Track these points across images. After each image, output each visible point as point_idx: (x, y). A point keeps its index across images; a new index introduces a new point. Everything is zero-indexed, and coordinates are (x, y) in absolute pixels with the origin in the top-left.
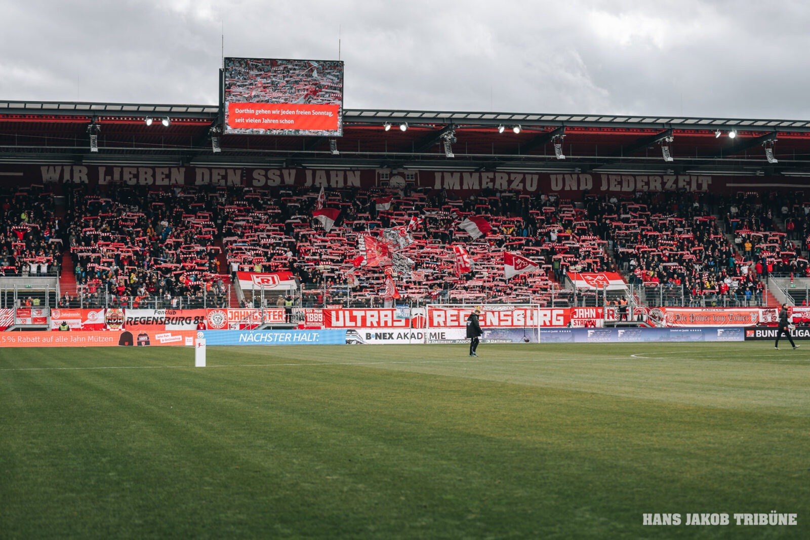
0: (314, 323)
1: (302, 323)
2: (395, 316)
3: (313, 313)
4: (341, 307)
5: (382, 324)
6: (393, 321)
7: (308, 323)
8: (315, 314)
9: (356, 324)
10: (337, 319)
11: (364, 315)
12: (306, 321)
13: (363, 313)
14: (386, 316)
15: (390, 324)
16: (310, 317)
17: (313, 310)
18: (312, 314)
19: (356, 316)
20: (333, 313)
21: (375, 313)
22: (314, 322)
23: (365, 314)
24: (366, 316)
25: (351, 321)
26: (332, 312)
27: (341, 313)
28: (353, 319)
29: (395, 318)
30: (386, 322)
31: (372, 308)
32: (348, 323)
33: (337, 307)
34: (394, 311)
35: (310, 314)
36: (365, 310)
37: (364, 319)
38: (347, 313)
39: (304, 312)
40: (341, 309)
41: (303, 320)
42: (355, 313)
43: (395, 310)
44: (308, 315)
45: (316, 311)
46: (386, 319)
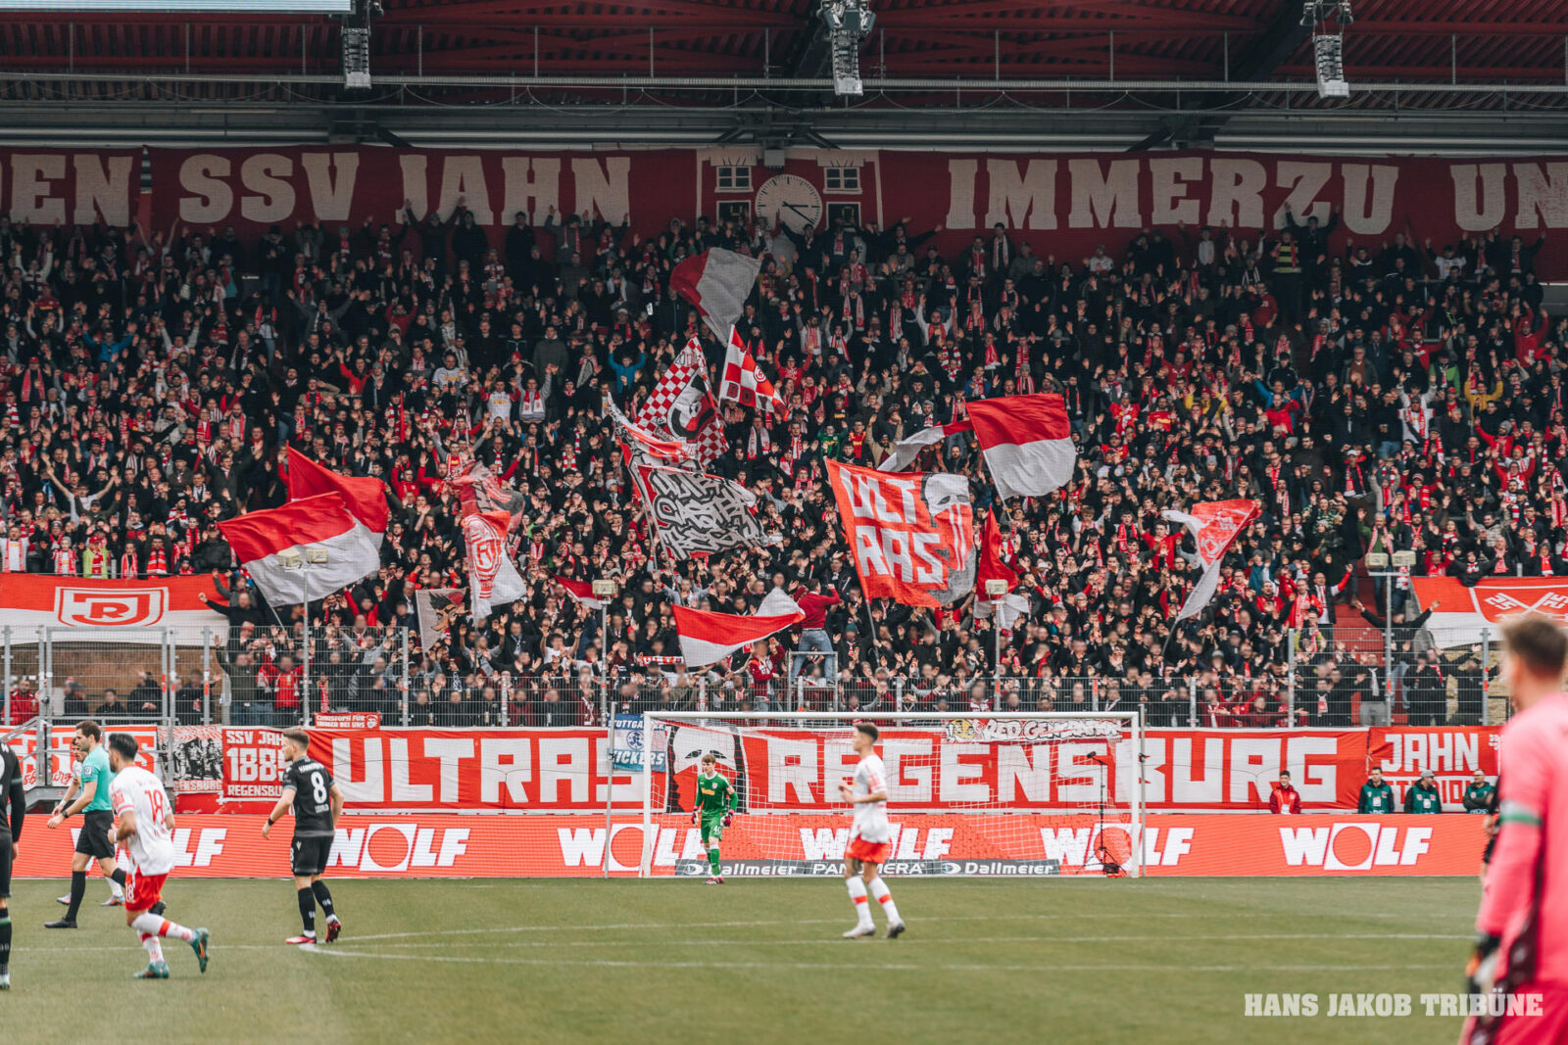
0: (257, 790)
1: (207, 785)
2: (602, 759)
3: (255, 745)
4: (372, 723)
5: (548, 793)
6: (595, 780)
7: (232, 789)
8: (263, 752)
9: (437, 792)
10: (358, 772)
11: (471, 754)
12: (227, 781)
13: (465, 748)
14: (564, 759)
15: (580, 793)
16: (244, 764)
17: (257, 736)
18: (253, 752)
19: (437, 761)
20: (341, 748)
21: (520, 748)
22: (257, 782)
23: (478, 750)
24: (477, 759)
25: (415, 779)
26: (336, 743)
27: (373, 747)
28: (424, 770)
29: (602, 770)
30: (564, 787)
31: (504, 728)
32: (403, 790)
33: (359, 721)
34: (599, 741)
35: (245, 752)
36: (477, 737)
37: (470, 770)
38: (400, 748)
39: (218, 743)
40: (373, 733)
41: (214, 774)
42: (432, 748)
43: (604, 735)
44: (232, 753)
45: (267, 738)
46: (565, 772)
